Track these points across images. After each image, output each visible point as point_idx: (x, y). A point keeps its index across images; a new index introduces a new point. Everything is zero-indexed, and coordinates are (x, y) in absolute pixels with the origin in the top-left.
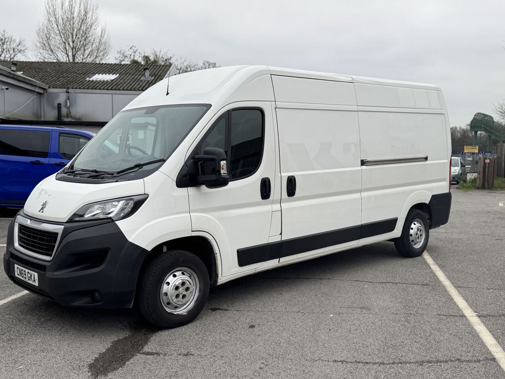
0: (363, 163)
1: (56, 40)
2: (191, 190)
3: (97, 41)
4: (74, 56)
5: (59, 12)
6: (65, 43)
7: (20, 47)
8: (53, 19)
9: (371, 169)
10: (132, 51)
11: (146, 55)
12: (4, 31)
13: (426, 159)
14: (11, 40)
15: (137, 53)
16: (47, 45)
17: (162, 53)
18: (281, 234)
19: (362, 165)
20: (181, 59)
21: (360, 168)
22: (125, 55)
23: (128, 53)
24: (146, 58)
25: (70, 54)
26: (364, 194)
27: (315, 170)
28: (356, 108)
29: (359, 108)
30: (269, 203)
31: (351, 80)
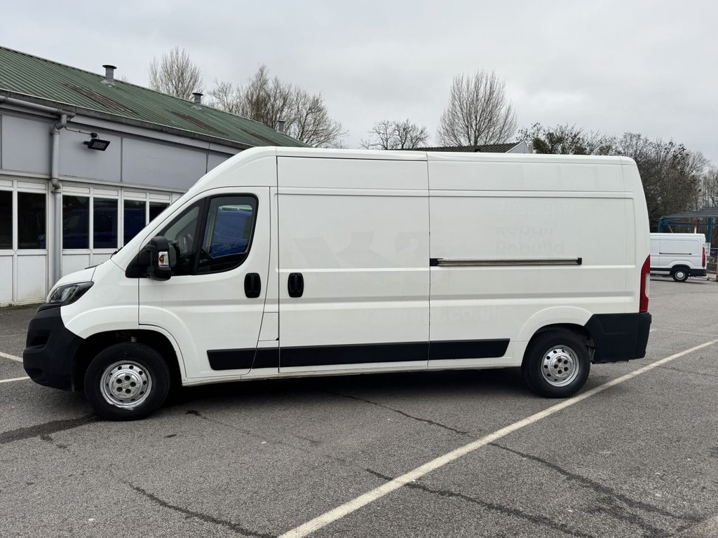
0: (434, 262)
1: (460, 125)
2: (144, 282)
3: (501, 121)
4: (476, 138)
5: (465, 94)
6: (467, 127)
7: (423, 136)
8: (457, 103)
10: (535, 128)
11: (551, 131)
12: (407, 121)
13: (579, 262)
14: (414, 128)
15: (542, 131)
16: (450, 130)
17: (569, 128)
18: (278, 339)
19: (431, 265)
20: (592, 133)
21: (427, 269)
22: (528, 134)
23: (530, 131)
24: (550, 136)
25: (473, 138)
26: (434, 303)
27: (340, 268)
28: (426, 193)
29: (432, 193)
30: (260, 302)
31: (424, 158)
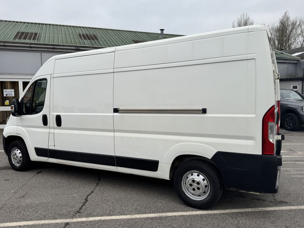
0: (116, 110)
9: (122, 116)
13: (204, 111)
18: (54, 146)
19: (114, 112)
21: (112, 114)
27: (75, 113)
28: (112, 71)
29: (115, 70)
30: (48, 128)
31: (114, 50)
